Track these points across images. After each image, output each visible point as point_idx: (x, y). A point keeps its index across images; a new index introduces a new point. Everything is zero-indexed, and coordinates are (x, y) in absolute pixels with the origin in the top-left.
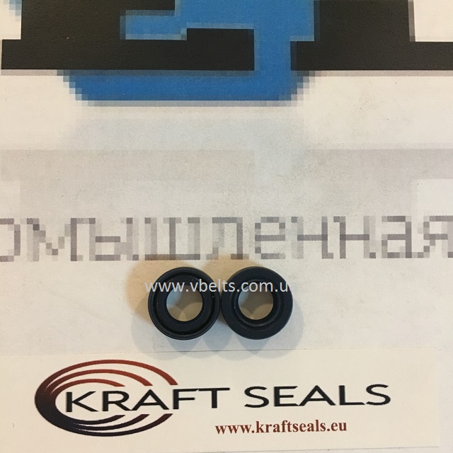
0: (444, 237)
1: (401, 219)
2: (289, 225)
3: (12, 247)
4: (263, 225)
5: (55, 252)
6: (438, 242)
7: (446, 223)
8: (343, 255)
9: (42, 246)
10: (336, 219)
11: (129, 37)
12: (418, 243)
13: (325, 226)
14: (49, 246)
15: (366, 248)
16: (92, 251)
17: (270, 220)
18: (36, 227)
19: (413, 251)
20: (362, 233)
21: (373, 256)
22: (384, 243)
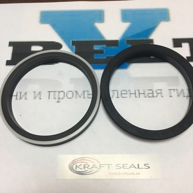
0: (160, 93)
1: (151, 90)
2: (128, 91)
3: (72, 96)
4: (123, 91)
5: (80, 97)
6: (159, 94)
7: (160, 91)
8: (139, 97)
9: (78, 96)
10: (138, 90)
11: (95, 58)
12: (155, 94)
13: (135, 91)
14: (79, 96)
15: (144, 96)
16: (88, 97)
17: (124, 90)
18: (77, 92)
19: (154, 96)
20: (143, 93)
21: (146, 97)
22: (148, 95)
